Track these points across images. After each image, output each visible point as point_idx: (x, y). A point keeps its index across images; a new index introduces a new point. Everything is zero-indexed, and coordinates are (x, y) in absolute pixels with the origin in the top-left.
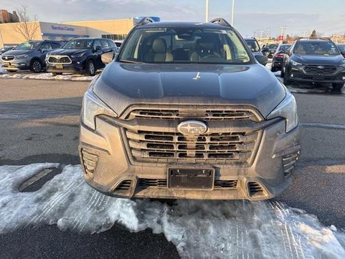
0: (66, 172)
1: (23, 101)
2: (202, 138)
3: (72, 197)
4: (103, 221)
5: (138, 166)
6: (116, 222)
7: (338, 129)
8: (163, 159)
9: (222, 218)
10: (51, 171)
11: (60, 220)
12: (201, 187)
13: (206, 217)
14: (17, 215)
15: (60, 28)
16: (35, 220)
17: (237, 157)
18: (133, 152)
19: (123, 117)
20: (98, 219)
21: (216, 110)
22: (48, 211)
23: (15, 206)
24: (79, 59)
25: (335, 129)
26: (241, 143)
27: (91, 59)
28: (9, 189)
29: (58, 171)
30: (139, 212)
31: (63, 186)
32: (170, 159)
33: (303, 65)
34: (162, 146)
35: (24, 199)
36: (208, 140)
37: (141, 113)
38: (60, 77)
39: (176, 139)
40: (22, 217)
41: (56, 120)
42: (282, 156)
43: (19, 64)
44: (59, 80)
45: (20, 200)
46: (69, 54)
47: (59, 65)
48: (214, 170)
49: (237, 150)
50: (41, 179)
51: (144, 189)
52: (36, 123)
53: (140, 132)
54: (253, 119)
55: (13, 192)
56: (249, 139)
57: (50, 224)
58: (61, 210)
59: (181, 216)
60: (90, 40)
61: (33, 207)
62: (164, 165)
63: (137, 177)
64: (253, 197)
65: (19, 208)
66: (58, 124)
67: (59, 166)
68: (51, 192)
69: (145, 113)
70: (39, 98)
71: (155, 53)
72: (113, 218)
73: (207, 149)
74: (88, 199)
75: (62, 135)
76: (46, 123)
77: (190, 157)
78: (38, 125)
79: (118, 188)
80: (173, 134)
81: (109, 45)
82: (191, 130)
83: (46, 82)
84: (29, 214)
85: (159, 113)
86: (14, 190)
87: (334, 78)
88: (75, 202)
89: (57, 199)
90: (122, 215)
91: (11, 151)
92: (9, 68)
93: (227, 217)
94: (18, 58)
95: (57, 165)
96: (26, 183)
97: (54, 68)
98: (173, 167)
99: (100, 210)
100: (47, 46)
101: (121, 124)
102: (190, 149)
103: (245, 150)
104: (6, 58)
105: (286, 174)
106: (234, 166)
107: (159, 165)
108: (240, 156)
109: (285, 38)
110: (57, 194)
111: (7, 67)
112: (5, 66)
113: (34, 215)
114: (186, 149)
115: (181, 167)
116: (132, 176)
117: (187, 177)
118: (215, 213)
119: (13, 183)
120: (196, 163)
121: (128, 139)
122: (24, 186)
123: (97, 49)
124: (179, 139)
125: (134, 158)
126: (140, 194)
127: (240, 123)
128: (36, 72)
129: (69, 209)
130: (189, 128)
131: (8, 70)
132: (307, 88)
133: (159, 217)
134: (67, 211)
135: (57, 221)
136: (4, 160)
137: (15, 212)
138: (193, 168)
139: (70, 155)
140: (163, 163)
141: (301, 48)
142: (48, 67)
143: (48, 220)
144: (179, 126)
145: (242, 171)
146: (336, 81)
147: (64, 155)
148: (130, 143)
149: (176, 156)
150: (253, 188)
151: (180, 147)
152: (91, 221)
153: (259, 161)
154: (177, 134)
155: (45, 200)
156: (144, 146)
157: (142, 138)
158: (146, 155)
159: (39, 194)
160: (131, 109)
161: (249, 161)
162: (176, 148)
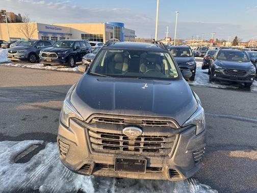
0: (48, 148)
1: (22, 87)
2: (139, 138)
3: (51, 169)
4: (71, 189)
5: (95, 155)
6: (79, 190)
7: (243, 120)
8: (113, 151)
9: (152, 190)
10: (38, 146)
11: (42, 186)
12: (137, 172)
13: (141, 189)
14: (13, 181)
15: (51, 28)
16: (24, 185)
17: (162, 152)
18: (92, 145)
19: (88, 122)
20: (67, 187)
21: (148, 120)
22: (33, 180)
23: (11, 174)
24: (64, 55)
25: (241, 120)
26: (164, 143)
27: (72, 55)
28: (8, 161)
29: (42, 147)
30: (96, 183)
31: (45, 160)
32: (117, 151)
33: (223, 68)
34: (112, 142)
35: (18, 169)
36: (143, 140)
37: (99, 120)
38: (49, 67)
39: (121, 138)
40: (16, 183)
41: (44, 104)
42: (193, 151)
43: (20, 56)
44: (48, 70)
45: (15, 170)
46: (57, 52)
47: (49, 59)
48: (146, 161)
49: (162, 147)
50: (30, 152)
51: (99, 169)
52: (29, 106)
53: (98, 132)
54: (173, 127)
55: (10, 163)
56: (170, 140)
57: (34, 189)
58: (43, 179)
59: (124, 187)
60: (72, 42)
61: (23, 175)
62: (113, 155)
63: (94, 162)
64: (172, 178)
65: (13, 176)
66: (45, 108)
67: (44, 143)
68: (37, 164)
69: (102, 120)
70: (33, 85)
71: (115, 62)
72: (77, 187)
73: (142, 146)
74: (62, 171)
75: (47, 117)
76: (37, 106)
77: (130, 151)
78: (31, 108)
79: (82, 168)
80: (120, 135)
81: (86, 45)
82: (131, 133)
83: (38, 71)
84: (20, 181)
85: (111, 120)
86: (11, 161)
87: (245, 79)
88: (53, 172)
89: (40, 170)
90: (84, 185)
91: (10, 129)
92: (13, 59)
93: (155, 190)
94: (19, 52)
95: (42, 142)
96: (19, 156)
97: (45, 61)
98: (119, 157)
99: (69, 180)
100: (41, 44)
101: (86, 125)
102: (130, 145)
103: (167, 147)
104: (11, 52)
105: (196, 162)
106: (160, 158)
107: (109, 155)
108: (164, 151)
109: (215, 40)
110: (40, 166)
111: (11, 58)
112: (10, 57)
113: (24, 182)
114: (128, 145)
115: (124, 157)
116: (91, 161)
117: (128, 164)
118: (148, 186)
119: (11, 156)
120: (135, 155)
121: (90, 136)
122: (18, 158)
123: (77, 48)
124: (124, 138)
125: (93, 150)
126: (96, 173)
127: (164, 130)
128: (32, 63)
129: (48, 178)
130: (130, 131)
131: (12, 60)
132: (226, 85)
133: (109, 187)
134: (46, 180)
135: (39, 187)
136: (5, 136)
137: (11, 179)
138: (132, 158)
139: (51, 134)
140: (112, 153)
141: (222, 54)
142: (41, 60)
143: (33, 186)
144: (124, 130)
145: (165, 161)
146: (247, 81)
147: (47, 134)
148: (91, 138)
149: (121, 150)
150: (172, 173)
151: (124, 144)
152: (62, 188)
153: (176, 155)
154: (123, 135)
155: (32, 170)
156: (100, 142)
157: (99, 136)
158: (101, 148)
159: (28, 165)
160: (93, 116)
161: (170, 155)
162: (121, 144)
